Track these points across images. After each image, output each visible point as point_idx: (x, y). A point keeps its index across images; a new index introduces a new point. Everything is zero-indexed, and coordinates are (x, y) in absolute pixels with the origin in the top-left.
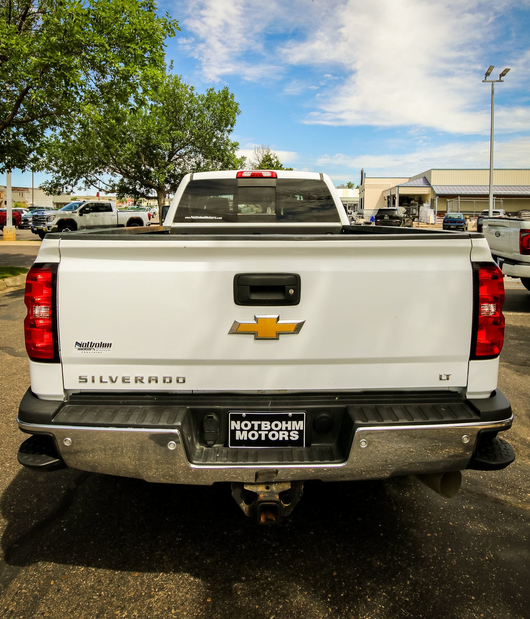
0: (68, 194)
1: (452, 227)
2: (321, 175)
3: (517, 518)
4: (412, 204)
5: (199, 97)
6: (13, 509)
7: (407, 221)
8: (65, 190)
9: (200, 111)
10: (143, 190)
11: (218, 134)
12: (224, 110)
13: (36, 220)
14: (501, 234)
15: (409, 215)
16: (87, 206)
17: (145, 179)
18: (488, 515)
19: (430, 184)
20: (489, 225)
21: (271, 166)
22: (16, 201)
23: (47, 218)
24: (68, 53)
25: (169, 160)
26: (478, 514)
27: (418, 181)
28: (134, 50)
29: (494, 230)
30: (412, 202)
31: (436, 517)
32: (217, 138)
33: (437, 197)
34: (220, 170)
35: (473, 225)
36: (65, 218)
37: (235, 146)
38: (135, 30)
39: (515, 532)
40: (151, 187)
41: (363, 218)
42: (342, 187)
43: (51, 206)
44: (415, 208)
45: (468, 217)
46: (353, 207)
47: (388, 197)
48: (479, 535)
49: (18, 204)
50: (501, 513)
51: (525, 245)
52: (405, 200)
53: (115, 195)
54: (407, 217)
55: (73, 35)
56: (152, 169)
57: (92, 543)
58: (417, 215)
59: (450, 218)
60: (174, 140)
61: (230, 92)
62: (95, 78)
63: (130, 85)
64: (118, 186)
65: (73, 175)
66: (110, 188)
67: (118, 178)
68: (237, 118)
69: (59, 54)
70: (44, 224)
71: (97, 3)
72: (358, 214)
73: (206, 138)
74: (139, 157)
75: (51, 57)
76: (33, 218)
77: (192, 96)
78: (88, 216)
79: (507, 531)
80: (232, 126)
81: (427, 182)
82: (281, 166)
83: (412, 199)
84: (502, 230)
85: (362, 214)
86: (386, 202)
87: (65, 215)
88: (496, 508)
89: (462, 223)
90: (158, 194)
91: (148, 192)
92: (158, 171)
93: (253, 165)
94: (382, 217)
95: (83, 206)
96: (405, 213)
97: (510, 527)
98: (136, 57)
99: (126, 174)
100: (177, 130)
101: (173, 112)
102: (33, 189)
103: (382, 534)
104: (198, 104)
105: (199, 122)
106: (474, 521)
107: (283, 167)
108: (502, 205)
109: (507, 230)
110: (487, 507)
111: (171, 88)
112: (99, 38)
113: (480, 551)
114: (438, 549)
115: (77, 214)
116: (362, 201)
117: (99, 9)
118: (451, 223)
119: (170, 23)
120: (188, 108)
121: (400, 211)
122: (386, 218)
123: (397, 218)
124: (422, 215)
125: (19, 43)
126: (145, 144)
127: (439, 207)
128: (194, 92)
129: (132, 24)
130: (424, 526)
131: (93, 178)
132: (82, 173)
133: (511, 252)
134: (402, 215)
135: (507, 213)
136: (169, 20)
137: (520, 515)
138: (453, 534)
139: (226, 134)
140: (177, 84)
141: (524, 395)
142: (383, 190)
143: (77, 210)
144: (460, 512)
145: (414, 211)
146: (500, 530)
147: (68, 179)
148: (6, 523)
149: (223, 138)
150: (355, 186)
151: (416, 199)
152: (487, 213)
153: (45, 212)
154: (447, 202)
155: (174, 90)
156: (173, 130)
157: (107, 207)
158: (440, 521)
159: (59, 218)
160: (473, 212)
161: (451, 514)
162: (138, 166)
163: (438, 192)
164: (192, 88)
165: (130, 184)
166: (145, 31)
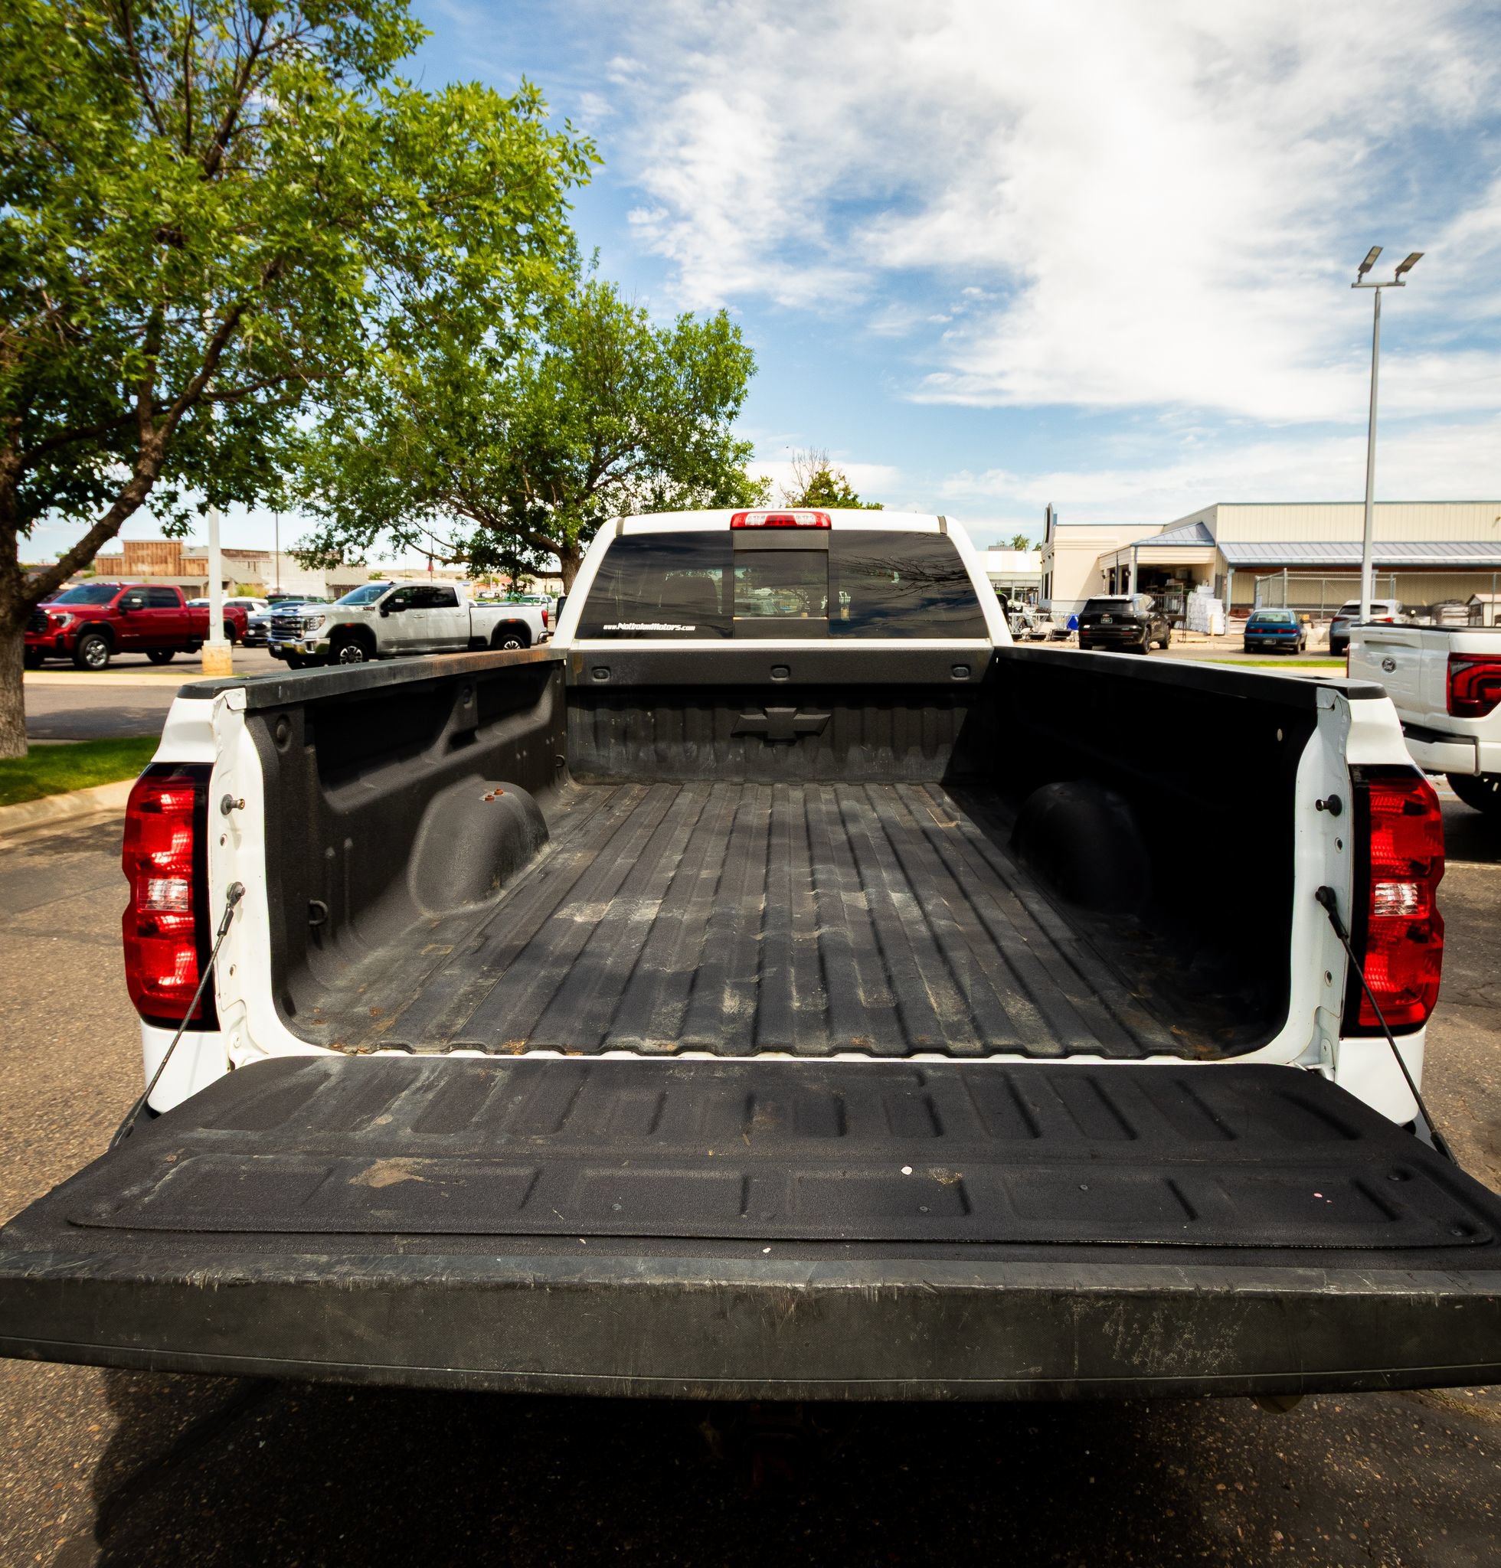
0: (354, 565)
1: (1267, 642)
2: (942, 521)
3: (1465, 1446)
4: (1170, 588)
5: (659, 335)
6: (137, 1383)
7: (1158, 628)
8: (346, 555)
9: (663, 368)
10: (528, 556)
11: (705, 421)
12: (718, 365)
13: (280, 628)
14: (1398, 662)
15: (1161, 614)
16: (399, 593)
17: (532, 530)
18: (1382, 1434)
19: (1212, 540)
20: (1366, 642)
21: (830, 500)
22: (240, 581)
23: (306, 623)
24: (330, 224)
25: (589, 486)
26: (1355, 1430)
27: (1184, 531)
28: (490, 214)
29: (1377, 655)
30: (1170, 582)
31: (1239, 1433)
32: (702, 432)
33: (1232, 571)
34: (710, 508)
35: (1321, 636)
36: (348, 621)
37: (743, 450)
38: (492, 164)
39: (1460, 1489)
40: (549, 548)
41: (1049, 620)
42: (1001, 547)
43: (322, 593)
44: (1177, 598)
45: (1306, 617)
46: (1026, 594)
47: (1112, 571)
48: (1360, 1495)
49: (246, 589)
50: (1420, 1430)
51: (1461, 692)
52: (1153, 578)
53: (463, 567)
54: (1155, 619)
55: (340, 179)
56: (549, 508)
57: (328, 1484)
58: (1181, 613)
59: (1263, 621)
60: (600, 438)
61: (733, 320)
62: (399, 286)
63: (483, 302)
64: (470, 547)
65: (362, 521)
66: (451, 553)
67: (469, 529)
68: (749, 384)
69: (309, 226)
70: (299, 636)
71: (398, 99)
72: (1038, 611)
73: (675, 432)
74: (519, 479)
75: (286, 234)
76: (273, 622)
77: (642, 332)
78: (401, 617)
79: (1439, 1486)
80: (737, 401)
81: (1207, 536)
82: (854, 499)
83: (1169, 576)
84: (1397, 655)
85: (1048, 611)
86: (1106, 582)
87: (350, 614)
88: (1405, 1413)
89: (1292, 632)
90: (564, 566)
91: (540, 560)
92: (563, 511)
93: (788, 495)
94: (1094, 619)
95: (389, 593)
96: (1151, 610)
97: (1446, 1473)
98: (497, 234)
99: (487, 519)
100: (607, 413)
101: (597, 372)
102: (278, 554)
103: (1092, 1480)
104: (654, 350)
105: (659, 395)
106: (1344, 1449)
107: (858, 500)
108: (1394, 590)
109: (1416, 655)
110: (1379, 1408)
111: (593, 314)
112: (402, 184)
113: (1364, 1544)
114: (1246, 1532)
115: (376, 614)
116: (1047, 579)
117: (404, 112)
118: (1265, 631)
119: (575, 147)
120: (631, 363)
121: (1140, 604)
122: (1106, 620)
123: (1133, 620)
124: (1193, 612)
125: (204, 201)
126: (531, 448)
127: (1235, 594)
128: (648, 324)
129: (484, 151)
130: (1206, 1459)
131: (411, 528)
132: (386, 516)
133: (1425, 709)
134: (1145, 614)
135: (1405, 610)
136: (574, 138)
137: (1472, 1436)
138: (1287, 1487)
139: (723, 422)
140: (606, 302)
141: (1465, 1085)
142: (1099, 553)
143: (376, 604)
144: (1306, 1419)
145: (1175, 604)
146: (1419, 1480)
147: (353, 532)
148: (113, 1425)
149: (715, 433)
150: (1032, 545)
151: (1179, 575)
152: (1355, 610)
153: (300, 609)
154: (1256, 583)
155: (599, 317)
156: (597, 414)
157: (446, 595)
158: (1250, 1444)
159: (334, 622)
160: (1319, 606)
161: (1280, 1425)
162: (516, 501)
163: (1233, 557)
164: (643, 315)
165: (499, 541)
166: (519, 168)
